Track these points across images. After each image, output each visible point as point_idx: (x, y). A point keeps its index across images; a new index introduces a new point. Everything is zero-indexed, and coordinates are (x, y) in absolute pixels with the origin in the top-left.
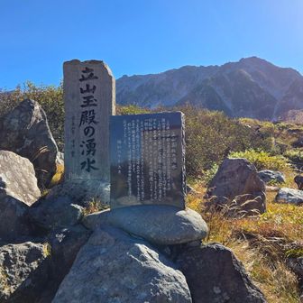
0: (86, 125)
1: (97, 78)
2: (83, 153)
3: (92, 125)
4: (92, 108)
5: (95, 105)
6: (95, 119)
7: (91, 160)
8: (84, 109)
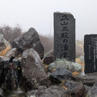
0: (64, 39)
1: (68, 19)
2: (62, 50)
3: (66, 39)
4: (66, 32)
5: (68, 30)
6: (68, 36)
7: (66, 53)
8: (63, 32)
